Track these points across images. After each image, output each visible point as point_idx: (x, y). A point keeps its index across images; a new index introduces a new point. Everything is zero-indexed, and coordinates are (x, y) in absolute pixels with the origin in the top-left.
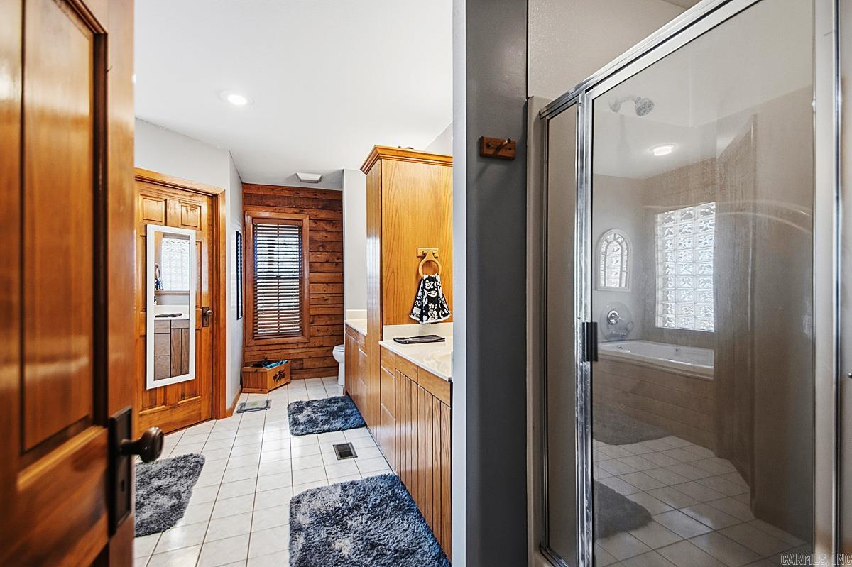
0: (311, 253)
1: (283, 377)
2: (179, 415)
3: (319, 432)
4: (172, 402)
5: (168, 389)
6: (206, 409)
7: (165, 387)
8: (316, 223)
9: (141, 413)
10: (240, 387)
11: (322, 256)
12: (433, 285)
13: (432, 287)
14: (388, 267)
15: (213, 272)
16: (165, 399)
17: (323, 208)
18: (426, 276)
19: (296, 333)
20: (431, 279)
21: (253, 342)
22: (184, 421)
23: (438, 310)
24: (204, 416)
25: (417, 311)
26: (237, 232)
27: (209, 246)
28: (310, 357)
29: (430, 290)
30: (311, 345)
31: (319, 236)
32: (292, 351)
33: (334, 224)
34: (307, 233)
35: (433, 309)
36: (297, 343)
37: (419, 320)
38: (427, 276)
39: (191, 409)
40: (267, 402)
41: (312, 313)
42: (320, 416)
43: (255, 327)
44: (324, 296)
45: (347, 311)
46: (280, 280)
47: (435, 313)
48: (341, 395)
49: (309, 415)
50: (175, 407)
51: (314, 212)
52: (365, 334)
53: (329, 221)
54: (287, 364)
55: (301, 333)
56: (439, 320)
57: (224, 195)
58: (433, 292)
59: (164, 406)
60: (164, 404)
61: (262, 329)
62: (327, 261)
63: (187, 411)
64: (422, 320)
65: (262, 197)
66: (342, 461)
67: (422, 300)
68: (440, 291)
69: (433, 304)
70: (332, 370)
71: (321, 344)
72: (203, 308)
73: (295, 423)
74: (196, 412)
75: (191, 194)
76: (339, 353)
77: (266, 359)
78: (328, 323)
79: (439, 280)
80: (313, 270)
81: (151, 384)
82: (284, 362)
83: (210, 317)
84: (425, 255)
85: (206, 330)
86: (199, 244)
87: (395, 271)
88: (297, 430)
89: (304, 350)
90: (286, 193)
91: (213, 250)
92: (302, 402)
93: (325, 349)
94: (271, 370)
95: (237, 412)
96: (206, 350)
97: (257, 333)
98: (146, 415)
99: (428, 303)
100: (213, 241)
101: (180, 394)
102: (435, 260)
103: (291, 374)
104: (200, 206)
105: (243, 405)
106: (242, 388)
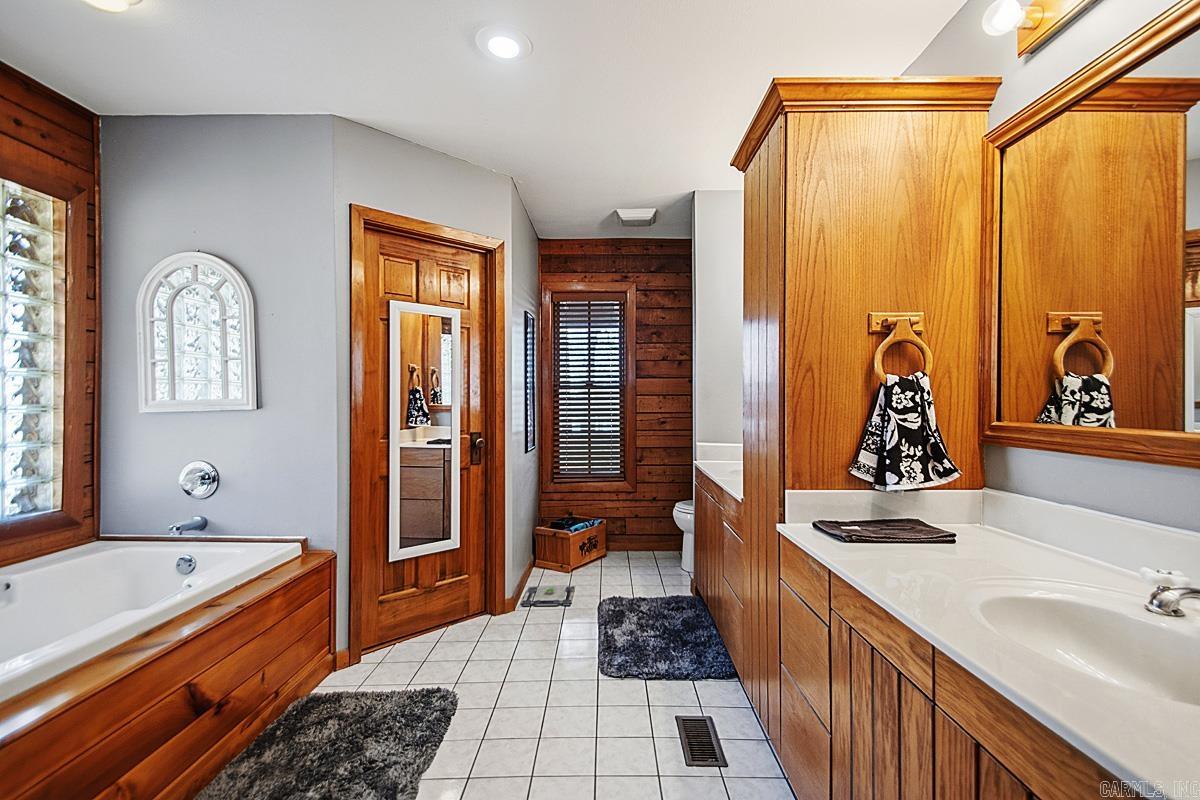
0: (638, 346)
1: (595, 546)
2: (438, 604)
3: (650, 677)
4: (427, 584)
5: (422, 564)
6: (477, 596)
7: (417, 558)
8: (646, 295)
9: (381, 598)
10: (532, 557)
11: (656, 350)
12: (913, 399)
13: (911, 404)
14: (799, 359)
15: (486, 376)
16: (417, 579)
17: (658, 271)
18: (892, 379)
19: (616, 476)
20: (905, 385)
21: (551, 487)
22: (444, 614)
23: (924, 460)
24: (473, 608)
25: (868, 459)
26: (526, 313)
27: (481, 334)
28: (636, 516)
29: (905, 410)
30: (638, 496)
31: (652, 317)
32: (608, 505)
33: (675, 296)
34: (632, 312)
35: (912, 457)
36: (617, 492)
37: (871, 480)
38: (896, 379)
39: (455, 596)
40: (570, 590)
41: (639, 443)
42: (651, 638)
43: (556, 464)
44: (659, 415)
45: (699, 446)
46: (592, 390)
47: (917, 466)
48: (687, 593)
49: (632, 633)
50: (431, 590)
51: (644, 278)
52: (739, 496)
53: (668, 292)
54: (602, 527)
55: (623, 476)
56: (927, 485)
57: (502, 252)
58: (911, 416)
59: (414, 589)
60: (415, 585)
61: (565, 467)
62: (663, 360)
63: (448, 599)
64: (880, 480)
65: (567, 259)
66: (695, 770)
67: (881, 436)
68: (931, 413)
69: (913, 443)
70: (671, 540)
71: (654, 495)
72: (471, 434)
73: (607, 646)
74: (461, 601)
75: (454, 251)
76: (684, 514)
77: (571, 514)
78: (666, 461)
79: (927, 387)
80: (643, 374)
81: (397, 553)
82: (597, 522)
83: (483, 448)
84: (887, 328)
85: (476, 470)
86: (466, 332)
87: (815, 367)
88: (610, 664)
89: (628, 504)
90: (602, 251)
91: (486, 341)
92: (621, 599)
93: (660, 504)
94: (577, 533)
95: (523, 605)
96: (476, 501)
97: (558, 473)
98: (388, 601)
99: (899, 443)
100: (486, 327)
101: (438, 570)
102: (918, 340)
103: (607, 540)
104: (468, 271)
105: (533, 590)
106: (535, 559)
